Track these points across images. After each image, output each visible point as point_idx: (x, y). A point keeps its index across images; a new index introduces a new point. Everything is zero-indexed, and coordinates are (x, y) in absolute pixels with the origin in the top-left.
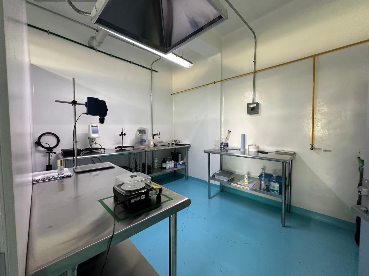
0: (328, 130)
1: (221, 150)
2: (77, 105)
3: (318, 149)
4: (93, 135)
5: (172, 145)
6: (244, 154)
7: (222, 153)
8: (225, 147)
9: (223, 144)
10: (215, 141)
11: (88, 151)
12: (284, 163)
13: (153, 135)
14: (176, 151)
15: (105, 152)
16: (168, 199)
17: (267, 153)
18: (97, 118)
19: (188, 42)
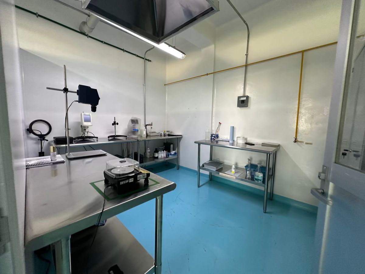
0: (311, 124)
1: (211, 141)
2: (68, 93)
3: (300, 142)
4: (85, 124)
5: (165, 135)
6: (233, 146)
7: (212, 144)
8: (215, 139)
9: (214, 136)
10: (206, 132)
11: (80, 140)
12: (268, 154)
13: (146, 126)
14: (169, 142)
15: (97, 140)
16: (155, 183)
17: (254, 145)
18: (89, 106)
19: (181, 32)
